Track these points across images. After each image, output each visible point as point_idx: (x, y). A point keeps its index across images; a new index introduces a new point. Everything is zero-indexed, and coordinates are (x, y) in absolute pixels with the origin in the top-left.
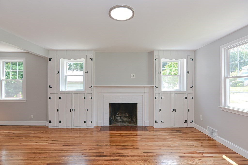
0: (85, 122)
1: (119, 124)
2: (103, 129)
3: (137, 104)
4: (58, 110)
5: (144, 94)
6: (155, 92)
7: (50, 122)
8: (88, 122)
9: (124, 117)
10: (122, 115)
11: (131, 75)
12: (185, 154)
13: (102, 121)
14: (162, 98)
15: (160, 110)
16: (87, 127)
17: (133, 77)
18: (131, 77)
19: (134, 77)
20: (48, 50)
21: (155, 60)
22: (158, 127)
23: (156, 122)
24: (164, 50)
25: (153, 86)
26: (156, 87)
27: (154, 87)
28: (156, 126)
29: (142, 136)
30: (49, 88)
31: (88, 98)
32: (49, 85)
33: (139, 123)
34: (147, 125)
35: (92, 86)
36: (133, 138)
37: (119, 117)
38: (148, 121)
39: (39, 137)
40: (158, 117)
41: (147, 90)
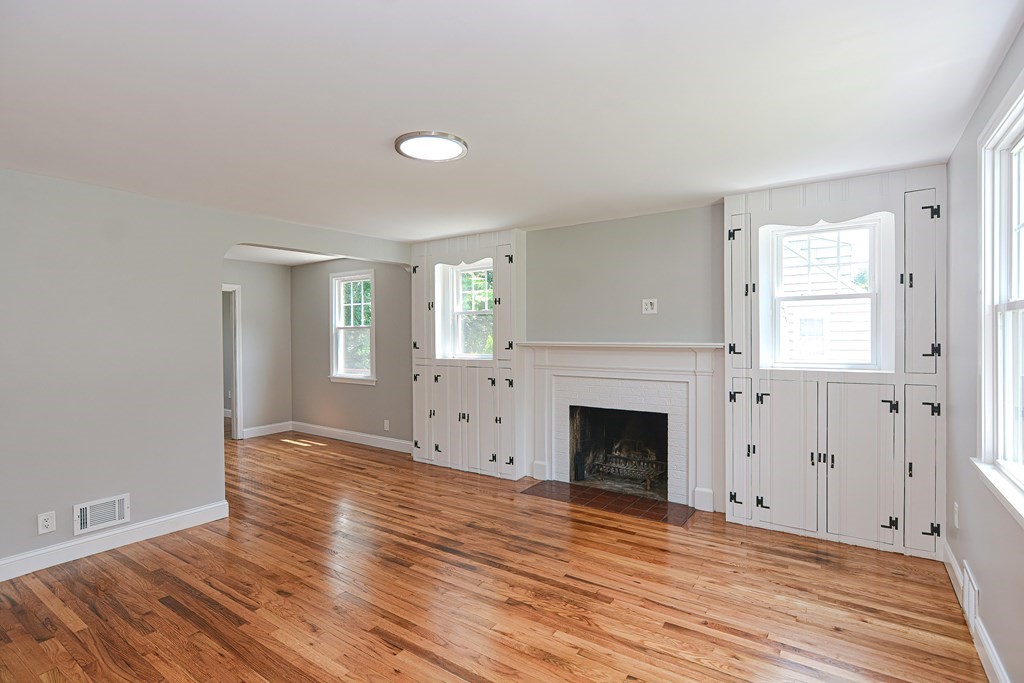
0: (494, 458)
1: (607, 485)
2: (539, 488)
3: (665, 416)
4: (432, 414)
5: (692, 380)
6: (729, 373)
7: (416, 444)
8: (503, 459)
9: (639, 462)
10: (632, 455)
11: (644, 301)
12: (705, 623)
13: (546, 463)
14: (760, 399)
15: (751, 450)
16: (499, 476)
17: (650, 311)
18: (644, 312)
19: (655, 311)
20: (410, 245)
21: (732, 235)
22: (744, 523)
23: (733, 497)
24: (770, 189)
25: (720, 345)
26: (732, 349)
27: (727, 349)
28: (733, 514)
29: (634, 534)
30: (414, 350)
31: (502, 384)
32: (414, 340)
33: (676, 494)
34: (704, 504)
35: (511, 345)
36: (595, 532)
37: (620, 458)
38: (711, 491)
39: (375, 478)
40: (741, 476)
41: (705, 362)
